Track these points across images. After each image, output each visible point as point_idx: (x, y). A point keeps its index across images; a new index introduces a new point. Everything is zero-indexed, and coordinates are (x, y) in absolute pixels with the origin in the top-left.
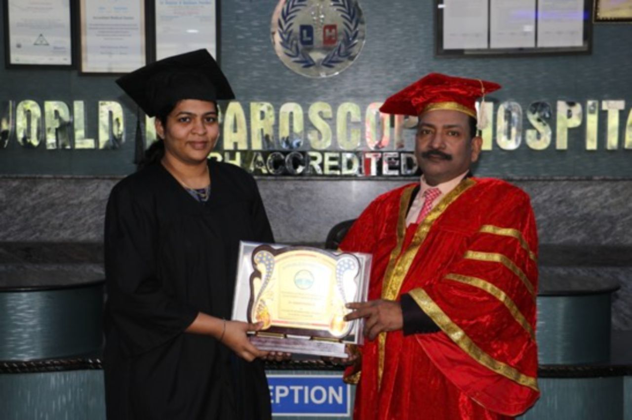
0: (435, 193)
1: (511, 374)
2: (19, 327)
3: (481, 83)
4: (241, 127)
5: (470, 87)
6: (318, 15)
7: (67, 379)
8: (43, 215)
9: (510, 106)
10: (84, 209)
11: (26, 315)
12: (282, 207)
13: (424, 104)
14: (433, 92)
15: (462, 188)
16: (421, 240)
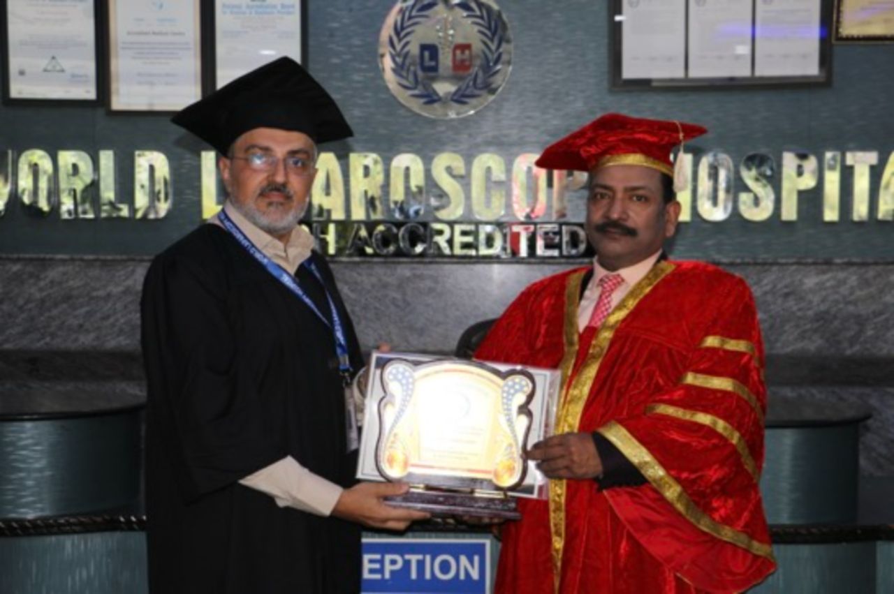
0: (615, 281)
1: (742, 540)
2: (20, 470)
3: (679, 126)
4: (336, 189)
5: (663, 132)
6: (445, 29)
7: (89, 544)
8: (55, 312)
9: (716, 160)
10: (115, 304)
11: (31, 454)
12: (394, 301)
13: (598, 157)
14: (610, 139)
15: (656, 275)
16: (602, 350)
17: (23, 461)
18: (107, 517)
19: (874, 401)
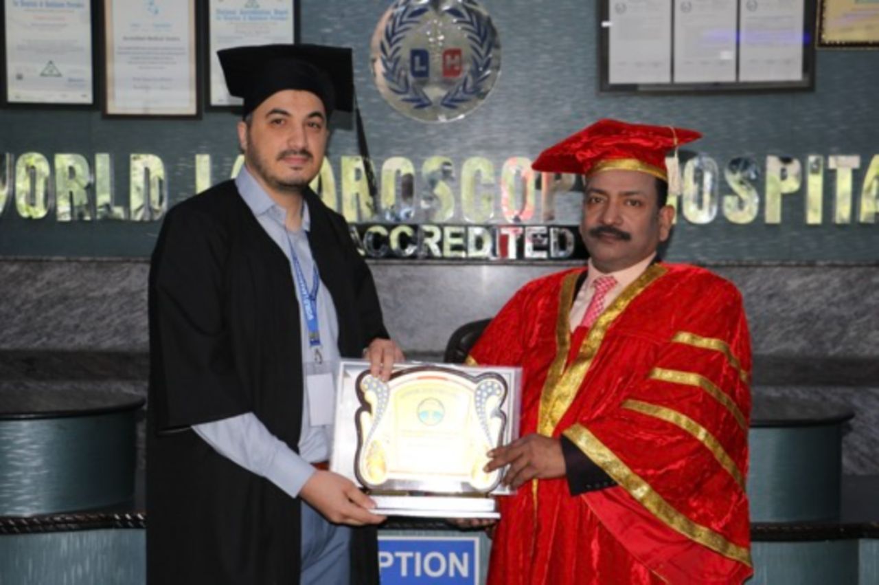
0: (608, 283)
1: (715, 544)
2: (17, 469)
3: (674, 132)
4: (328, 191)
5: (658, 137)
6: (436, 35)
7: (85, 541)
8: (51, 313)
9: (701, 164)
10: (109, 305)
11: (27, 453)
13: (594, 161)
14: (606, 144)
15: (648, 278)
16: (593, 350)
17: (21, 460)
18: (102, 515)
19: (856, 402)
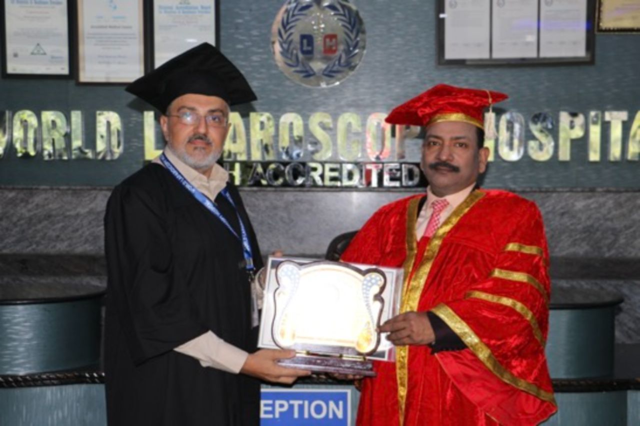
0: (442, 204)
1: (533, 390)
2: (14, 340)
3: (489, 93)
4: (240, 138)
5: (478, 98)
6: (319, 24)
7: (64, 393)
8: (39, 227)
9: (512, 117)
10: (81, 221)
11: (22, 328)
12: (282, 219)
13: (431, 115)
14: (440, 103)
15: (472, 200)
16: (434, 253)
17: (17, 334)
18: (76, 374)
19: (625, 291)
